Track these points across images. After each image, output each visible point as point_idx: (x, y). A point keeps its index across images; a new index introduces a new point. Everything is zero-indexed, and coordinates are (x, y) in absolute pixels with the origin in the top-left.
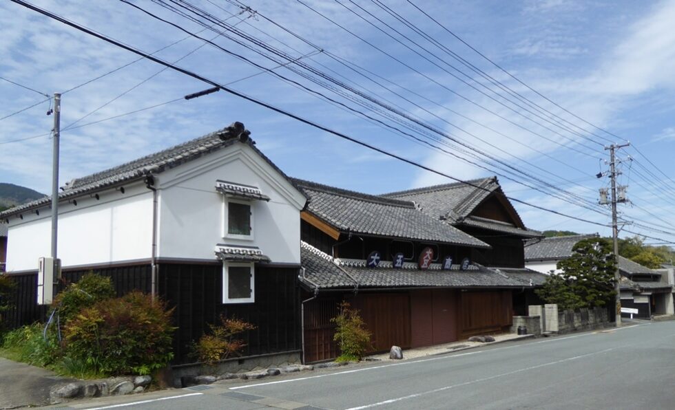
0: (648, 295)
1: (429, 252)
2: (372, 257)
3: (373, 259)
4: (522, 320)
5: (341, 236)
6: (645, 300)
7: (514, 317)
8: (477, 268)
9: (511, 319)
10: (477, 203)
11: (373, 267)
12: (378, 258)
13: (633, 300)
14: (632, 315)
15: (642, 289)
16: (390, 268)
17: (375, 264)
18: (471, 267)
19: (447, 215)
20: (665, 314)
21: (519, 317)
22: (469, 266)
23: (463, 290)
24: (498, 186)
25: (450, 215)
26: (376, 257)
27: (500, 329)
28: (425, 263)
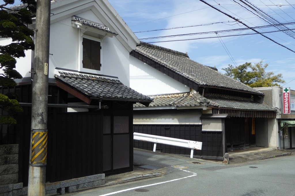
0: (222, 119)
6: (216, 127)
13: (200, 126)
14: (192, 152)
15: (216, 109)
20: (267, 147)
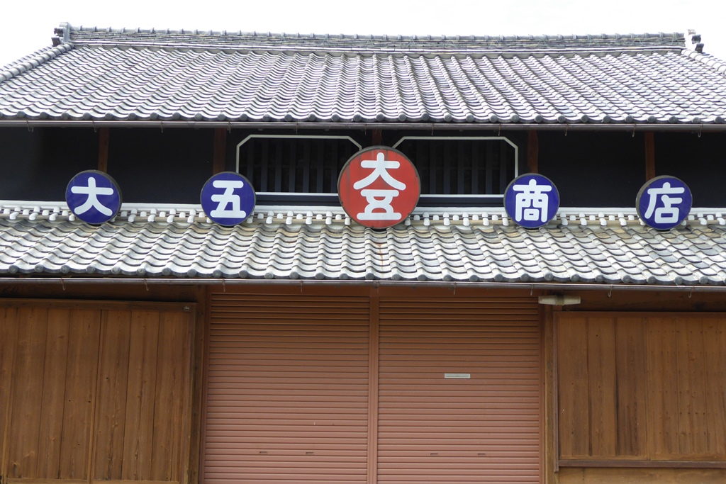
1: (380, 165)
2: (76, 190)
3: (84, 197)
26: (93, 190)
28: (374, 204)
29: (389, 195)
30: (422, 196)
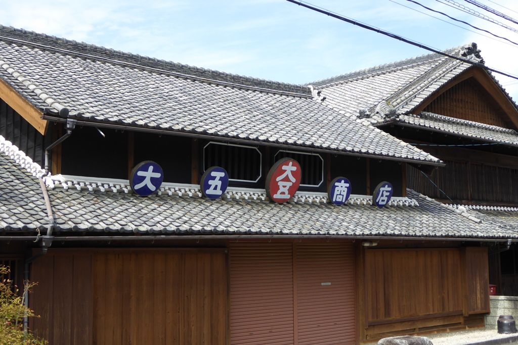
1: (290, 168)
2: (140, 173)
3: (143, 178)
4: (507, 304)
5: (51, 126)
7: (492, 297)
8: (414, 202)
9: (486, 303)
10: (434, 88)
11: (144, 193)
12: (158, 175)
16: (195, 198)
17: (152, 188)
18: (396, 200)
19: (372, 109)
21: (502, 297)
22: (393, 198)
23: (367, 245)
24: (479, 60)
25: (377, 109)
26: (150, 174)
27: (462, 320)
28: (282, 189)
29: (289, 184)
30: (301, 185)
